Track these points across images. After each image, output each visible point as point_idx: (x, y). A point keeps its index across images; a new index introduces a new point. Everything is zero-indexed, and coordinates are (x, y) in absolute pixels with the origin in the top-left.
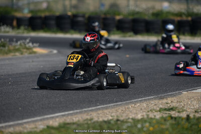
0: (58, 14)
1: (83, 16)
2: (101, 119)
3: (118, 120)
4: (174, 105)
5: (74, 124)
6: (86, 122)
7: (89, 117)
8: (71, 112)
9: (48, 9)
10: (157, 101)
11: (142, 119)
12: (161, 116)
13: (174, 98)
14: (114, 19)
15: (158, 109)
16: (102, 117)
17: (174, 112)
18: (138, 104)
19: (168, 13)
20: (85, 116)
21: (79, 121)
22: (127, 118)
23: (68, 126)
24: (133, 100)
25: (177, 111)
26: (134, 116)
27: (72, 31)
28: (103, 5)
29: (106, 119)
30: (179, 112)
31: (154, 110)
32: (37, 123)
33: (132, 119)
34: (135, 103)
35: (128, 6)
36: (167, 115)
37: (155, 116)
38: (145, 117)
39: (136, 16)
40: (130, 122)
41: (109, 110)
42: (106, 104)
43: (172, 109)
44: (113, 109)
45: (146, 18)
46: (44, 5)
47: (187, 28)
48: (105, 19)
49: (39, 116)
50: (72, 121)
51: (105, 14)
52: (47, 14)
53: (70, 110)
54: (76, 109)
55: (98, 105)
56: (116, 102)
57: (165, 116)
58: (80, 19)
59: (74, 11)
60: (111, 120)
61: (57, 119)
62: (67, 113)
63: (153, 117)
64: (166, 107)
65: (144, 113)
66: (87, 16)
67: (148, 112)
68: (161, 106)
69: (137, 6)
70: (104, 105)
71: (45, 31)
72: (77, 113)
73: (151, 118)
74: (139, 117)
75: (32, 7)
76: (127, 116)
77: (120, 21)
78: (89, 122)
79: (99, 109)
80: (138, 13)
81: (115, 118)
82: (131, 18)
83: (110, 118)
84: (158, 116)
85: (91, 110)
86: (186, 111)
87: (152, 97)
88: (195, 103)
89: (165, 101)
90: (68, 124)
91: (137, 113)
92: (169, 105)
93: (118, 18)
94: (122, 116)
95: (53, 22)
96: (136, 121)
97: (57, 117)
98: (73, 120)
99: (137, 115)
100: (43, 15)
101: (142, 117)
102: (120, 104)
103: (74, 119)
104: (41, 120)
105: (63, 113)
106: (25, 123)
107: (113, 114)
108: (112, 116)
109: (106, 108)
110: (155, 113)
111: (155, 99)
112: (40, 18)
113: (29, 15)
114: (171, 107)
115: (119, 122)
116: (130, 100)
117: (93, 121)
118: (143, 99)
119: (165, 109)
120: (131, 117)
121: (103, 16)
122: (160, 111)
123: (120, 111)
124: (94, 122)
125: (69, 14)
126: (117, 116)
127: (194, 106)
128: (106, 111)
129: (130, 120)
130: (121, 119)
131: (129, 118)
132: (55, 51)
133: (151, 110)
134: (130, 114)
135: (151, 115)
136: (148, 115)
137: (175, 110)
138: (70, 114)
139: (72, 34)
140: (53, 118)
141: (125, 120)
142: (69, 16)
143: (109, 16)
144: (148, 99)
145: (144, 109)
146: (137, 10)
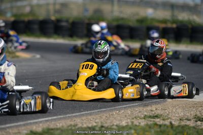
0: (41, 18)
1: (67, 21)
2: (85, 126)
3: (102, 127)
4: (159, 112)
5: (57, 129)
6: (70, 128)
7: (73, 123)
8: (55, 117)
9: (32, 12)
10: (141, 108)
11: (126, 126)
12: (146, 123)
13: (159, 105)
15: (143, 116)
16: (86, 123)
17: (158, 120)
18: (123, 111)
19: (153, 19)
20: (69, 122)
21: (63, 126)
22: (112, 125)
23: (52, 131)
24: (117, 107)
25: (162, 118)
26: (118, 123)
27: (56, 36)
28: (86, 10)
29: (90, 126)
30: (163, 120)
31: (138, 117)
32: (20, 128)
33: (117, 126)
34: (119, 110)
35: (112, 12)
36: (151, 122)
37: (140, 123)
38: (130, 124)
39: (121, 22)
40: (115, 129)
41: (93, 116)
42: (90, 110)
43: (157, 117)
44: (97, 116)
45: (131, 24)
46: (28, 9)
47: (172, 36)
49: (23, 121)
50: (55, 127)
51: (89, 19)
52: (31, 18)
53: (54, 116)
54: (60, 115)
55: (83, 111)
56: (100, 108)
57: (149, 123)
58: (64, 24)
59: (58, 16)
60: (95, 126)
61: (41, 125)
62: (50, 118)
63: (138, 124)
64: (151, 115)
65: (129, 120)
66: (71, 21)
67: (133, 119)
68: (146, 113)
69: (121, 12)
70: (88, 111)
71: (29, 36)
72: (61, 118)
73: (136, 125)
74: (124, 123)
75: (15, 11)
76: (111, 122)
78: (73, 128)
79: (83, 115)
80: (122, 19)
81: (100, 124)
82: (115, 24)
83: (95, 124)
84: (143, 123)
85: (74, 116)
86: (171, 118)
87: (136, 104)
88: (179, 111)
89: (149, 108)
90: (52, 129)
91: (121, 120)
92: (153, 113)
94: (106, 123)
95: (36, 27)
96: (121, 128)
97: (41, 122)
98: (57, 126)
99: (122, 122)
100: (26, 19)
101: (126, 124)
102: (105, 111)
103: (58, 124)
104: (24, 125)
105: (47, 119)
106: (8, 127)
107: (96, 121)
108: (96, 123)
109: (90, 114)
110: (140, 121)
111: (139, 106)
112: (23, 22)
113: (12, 19)
114: (155, 115)
115: (103, 129)
116: (114, 106)
117: (77, 127)
118: (128, 105)
119: (150, 117)
120: (115, 124)
121: (87, 21)
122: (144, 118)
123: (104, 117)
124: (79, 128)
125: (53, 18)
126: (101, 123)
127: (178, 114)
128: (90, 117)
129: (115, 127)
130: (106, 125)
131: (113, 125)
132: (38, 56)
133: (135, 117)
134: (114, 121)
135: (136, 122)
136: (132, 122)
137: (160, 118)
138: (54, 119)
139: (55, 39)
140: (36, 123)
141: (109, 127)
142: (53, 21)
144: (133, 106)
145: (129, 116)
146: (122, 16)
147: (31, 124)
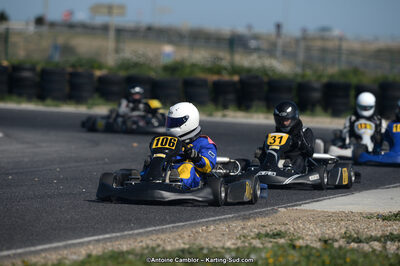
1: (33, 69)
10: (241, 223)
14: (91, 75)
15: (253, 234)
17: (283, 240)
18: (212, 227)
31: (247, 236)
34: (207, 224)
39: (133, 72)
44: (174, 234)
45: (152, 74)
48: (73, 75)
53: (104, 233)
58: (27, 74)
62: (100, 237)
66: (39, 68)
68: (255, 230)
72: (118, 237)
76: (207, 244)
77: (101, 80)
79: (151, 232)
80: (136, 65)
82: (123, 74)
87: (229, 215)
93: (98, 73)
103: (120, 247)
105: (95, 238)
111: (236, 218)
121: (69, 70)
123: (186, 237)
125: (5, 63)
134: (210, 242)
137: (284, 237)
142: (5, 68)
143: (80, 70)
145: (228, 234)
147: (74, 245)
